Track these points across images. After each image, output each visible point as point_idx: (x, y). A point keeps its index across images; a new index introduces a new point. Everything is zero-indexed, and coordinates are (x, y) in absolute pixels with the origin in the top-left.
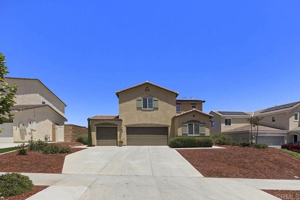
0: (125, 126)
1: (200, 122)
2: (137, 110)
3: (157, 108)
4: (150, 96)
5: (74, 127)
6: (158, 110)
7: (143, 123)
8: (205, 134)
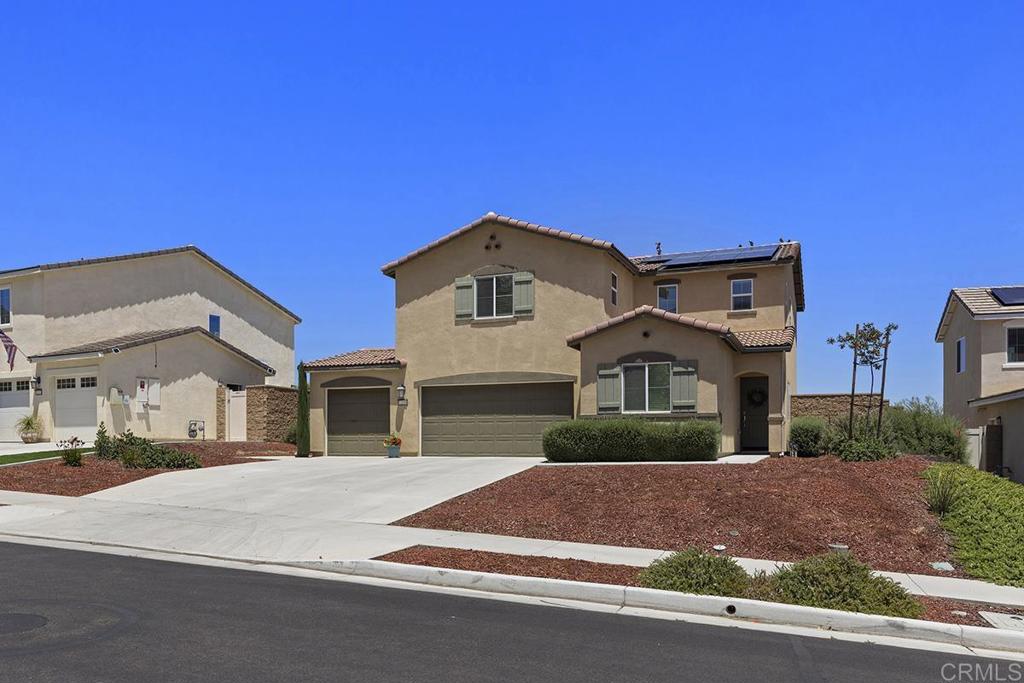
0: (415, 383)
1: (672, 358)
2: (456, 325)
3: (530, 311)
4: (504, 266)
5: (278, 394)
6: (531, 318)
7: (478, 371)
8: (693, 407)
